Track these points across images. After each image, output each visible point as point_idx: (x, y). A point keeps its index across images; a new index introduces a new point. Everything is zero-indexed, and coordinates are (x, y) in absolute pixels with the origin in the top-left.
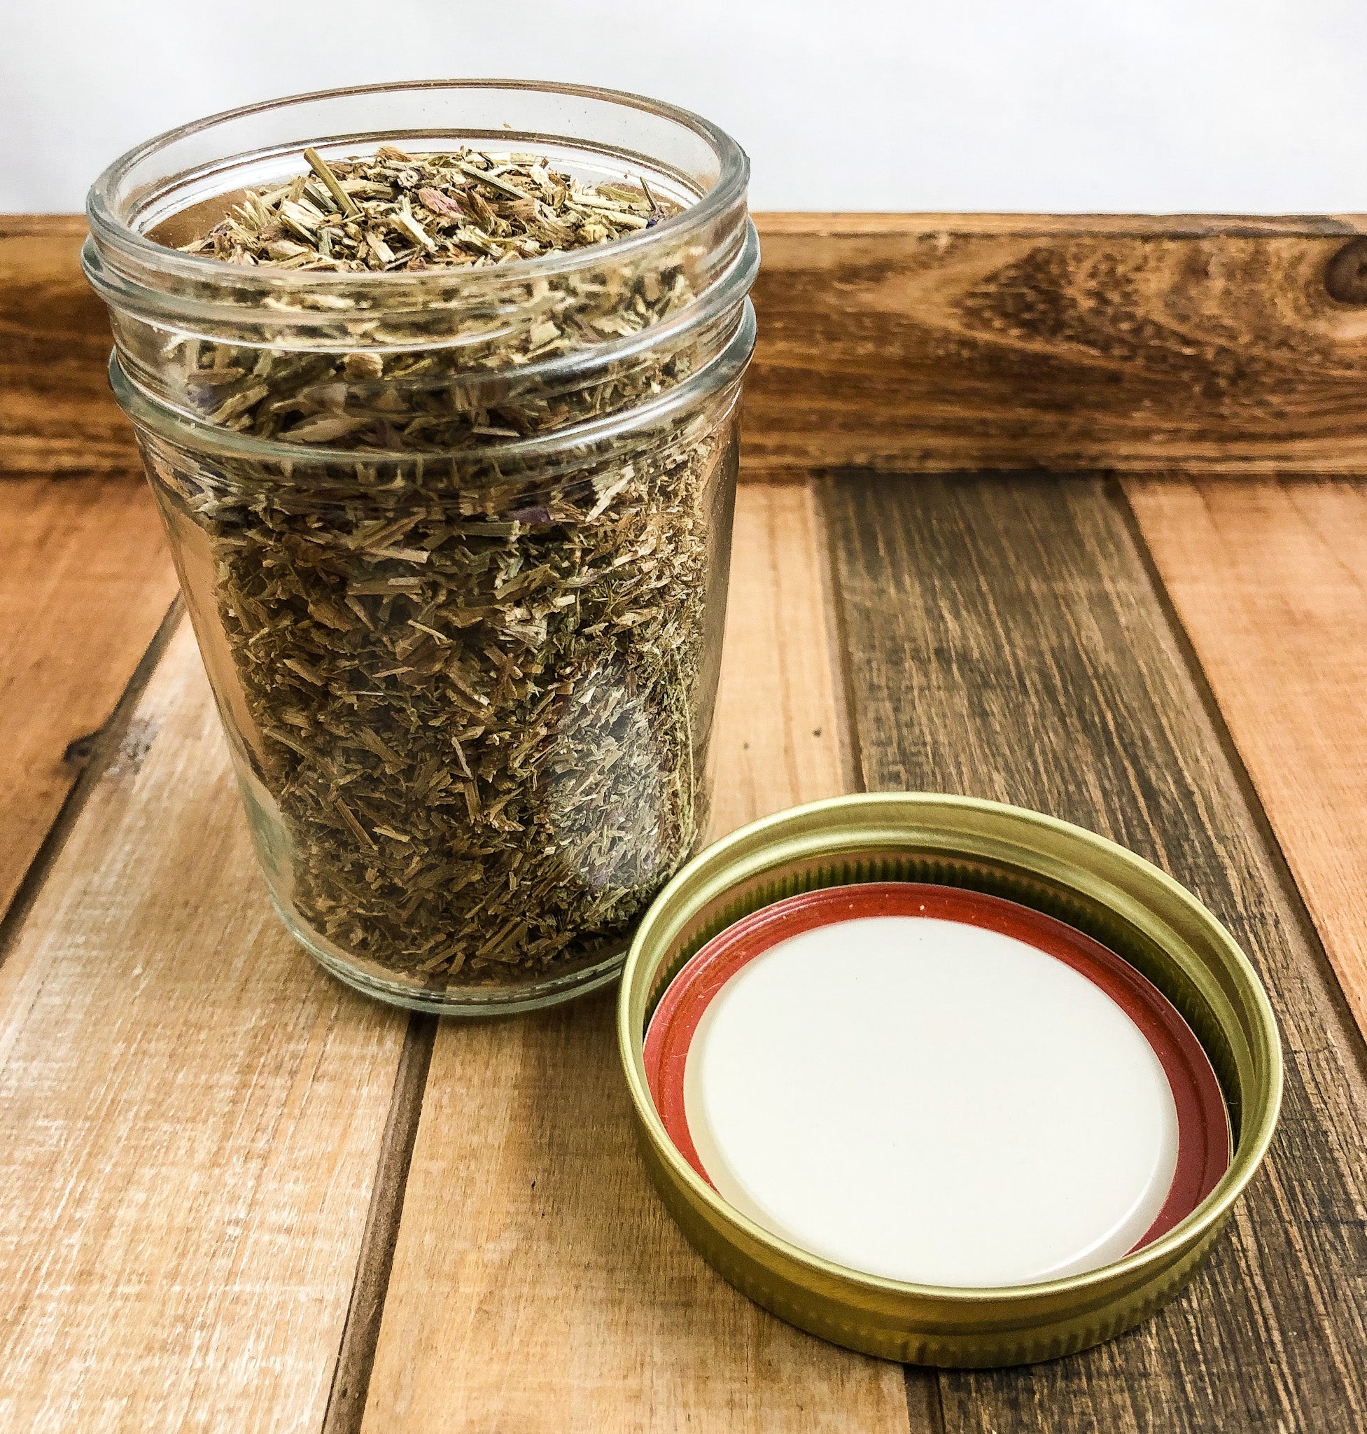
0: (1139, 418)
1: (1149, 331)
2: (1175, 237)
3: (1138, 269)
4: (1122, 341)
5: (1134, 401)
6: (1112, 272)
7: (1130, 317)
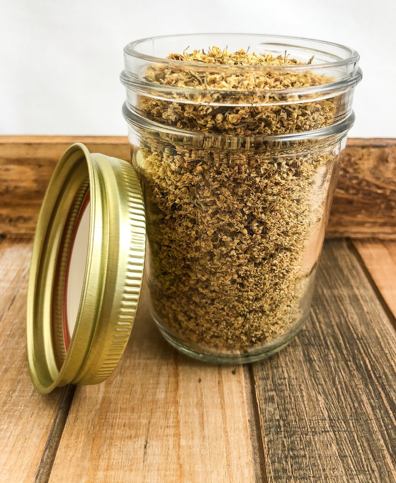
0: (360, 218)
1: (364, 183)
2: (375, 146)
3: (360, 159)
4: (354, 188)
5: (358, 211)
6: (350, 160)
7: (357, 178)
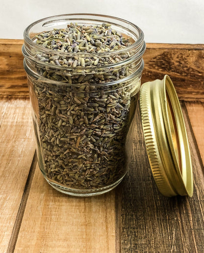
0: (189, 89)
1: (191, 70)
2: (196, 49)
3: (188, 56)
4: (185, 72)
5: (188, 85)
6: (182, 57)
7: (186, 67)
